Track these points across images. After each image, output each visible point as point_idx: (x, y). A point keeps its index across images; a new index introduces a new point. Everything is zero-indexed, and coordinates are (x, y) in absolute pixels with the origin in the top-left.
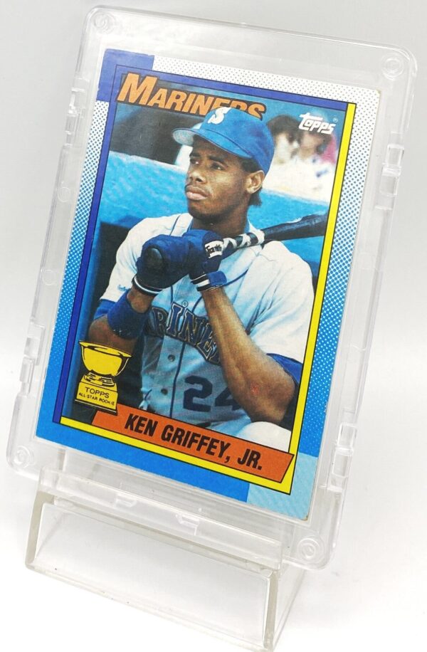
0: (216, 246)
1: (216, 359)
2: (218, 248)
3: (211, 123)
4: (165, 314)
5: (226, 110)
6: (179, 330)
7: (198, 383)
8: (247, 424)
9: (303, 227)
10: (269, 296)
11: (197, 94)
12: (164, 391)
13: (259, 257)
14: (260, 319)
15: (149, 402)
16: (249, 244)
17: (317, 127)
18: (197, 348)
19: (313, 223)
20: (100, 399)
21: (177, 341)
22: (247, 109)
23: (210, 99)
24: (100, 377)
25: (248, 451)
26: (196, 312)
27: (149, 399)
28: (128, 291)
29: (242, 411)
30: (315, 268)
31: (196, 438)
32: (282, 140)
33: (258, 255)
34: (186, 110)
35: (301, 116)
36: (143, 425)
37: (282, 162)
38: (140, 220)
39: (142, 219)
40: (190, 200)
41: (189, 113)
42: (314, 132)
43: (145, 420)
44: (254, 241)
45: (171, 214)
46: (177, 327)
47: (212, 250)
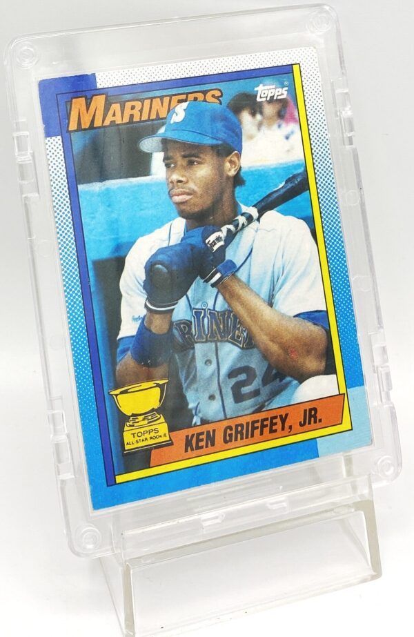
0: (216, 238)
1: (249, 344)
2: (218, 239)
3: (175, 123)
4: (188, 324)
5: (185, 105)
6: (207, 332)
7: (241, 374)
8: (296, 387)
9: (289, 189)
10: (279, 264)
11: (152, 99)
12: (212, 397)
13: (259, 232)
14: (277, 288)
15: (200, 415)
16: (245, 224)
17: (272, 95)
18: (229, 342)
19: (296, 182)
20: (151, 438)
21: (208, 344)
22: (205, 98)
23: (166, 100)
24: (143, 416)
25: (305, 411)
26: (218, 308)
27: (200, 412)
28: (143, 319)
29: (289, 379)
30: (310, 221)
31: (256, 425)
32: (246, 117)
33: (256, 231)
34: (145, 117)
35: (256, 89)
36: (202, 440)
37: (251, 137)
38: (133, 243)
39: (135, 242)
40: (178, 204)
41: (149, 120)
42: (271, 101)
43: (202, 433)
44: (250, 219)
45: (163, 224)
46: (204, 331)
47: (214, 243)
